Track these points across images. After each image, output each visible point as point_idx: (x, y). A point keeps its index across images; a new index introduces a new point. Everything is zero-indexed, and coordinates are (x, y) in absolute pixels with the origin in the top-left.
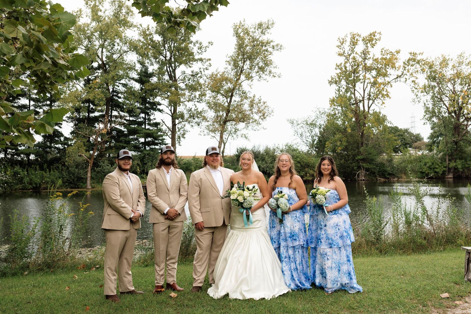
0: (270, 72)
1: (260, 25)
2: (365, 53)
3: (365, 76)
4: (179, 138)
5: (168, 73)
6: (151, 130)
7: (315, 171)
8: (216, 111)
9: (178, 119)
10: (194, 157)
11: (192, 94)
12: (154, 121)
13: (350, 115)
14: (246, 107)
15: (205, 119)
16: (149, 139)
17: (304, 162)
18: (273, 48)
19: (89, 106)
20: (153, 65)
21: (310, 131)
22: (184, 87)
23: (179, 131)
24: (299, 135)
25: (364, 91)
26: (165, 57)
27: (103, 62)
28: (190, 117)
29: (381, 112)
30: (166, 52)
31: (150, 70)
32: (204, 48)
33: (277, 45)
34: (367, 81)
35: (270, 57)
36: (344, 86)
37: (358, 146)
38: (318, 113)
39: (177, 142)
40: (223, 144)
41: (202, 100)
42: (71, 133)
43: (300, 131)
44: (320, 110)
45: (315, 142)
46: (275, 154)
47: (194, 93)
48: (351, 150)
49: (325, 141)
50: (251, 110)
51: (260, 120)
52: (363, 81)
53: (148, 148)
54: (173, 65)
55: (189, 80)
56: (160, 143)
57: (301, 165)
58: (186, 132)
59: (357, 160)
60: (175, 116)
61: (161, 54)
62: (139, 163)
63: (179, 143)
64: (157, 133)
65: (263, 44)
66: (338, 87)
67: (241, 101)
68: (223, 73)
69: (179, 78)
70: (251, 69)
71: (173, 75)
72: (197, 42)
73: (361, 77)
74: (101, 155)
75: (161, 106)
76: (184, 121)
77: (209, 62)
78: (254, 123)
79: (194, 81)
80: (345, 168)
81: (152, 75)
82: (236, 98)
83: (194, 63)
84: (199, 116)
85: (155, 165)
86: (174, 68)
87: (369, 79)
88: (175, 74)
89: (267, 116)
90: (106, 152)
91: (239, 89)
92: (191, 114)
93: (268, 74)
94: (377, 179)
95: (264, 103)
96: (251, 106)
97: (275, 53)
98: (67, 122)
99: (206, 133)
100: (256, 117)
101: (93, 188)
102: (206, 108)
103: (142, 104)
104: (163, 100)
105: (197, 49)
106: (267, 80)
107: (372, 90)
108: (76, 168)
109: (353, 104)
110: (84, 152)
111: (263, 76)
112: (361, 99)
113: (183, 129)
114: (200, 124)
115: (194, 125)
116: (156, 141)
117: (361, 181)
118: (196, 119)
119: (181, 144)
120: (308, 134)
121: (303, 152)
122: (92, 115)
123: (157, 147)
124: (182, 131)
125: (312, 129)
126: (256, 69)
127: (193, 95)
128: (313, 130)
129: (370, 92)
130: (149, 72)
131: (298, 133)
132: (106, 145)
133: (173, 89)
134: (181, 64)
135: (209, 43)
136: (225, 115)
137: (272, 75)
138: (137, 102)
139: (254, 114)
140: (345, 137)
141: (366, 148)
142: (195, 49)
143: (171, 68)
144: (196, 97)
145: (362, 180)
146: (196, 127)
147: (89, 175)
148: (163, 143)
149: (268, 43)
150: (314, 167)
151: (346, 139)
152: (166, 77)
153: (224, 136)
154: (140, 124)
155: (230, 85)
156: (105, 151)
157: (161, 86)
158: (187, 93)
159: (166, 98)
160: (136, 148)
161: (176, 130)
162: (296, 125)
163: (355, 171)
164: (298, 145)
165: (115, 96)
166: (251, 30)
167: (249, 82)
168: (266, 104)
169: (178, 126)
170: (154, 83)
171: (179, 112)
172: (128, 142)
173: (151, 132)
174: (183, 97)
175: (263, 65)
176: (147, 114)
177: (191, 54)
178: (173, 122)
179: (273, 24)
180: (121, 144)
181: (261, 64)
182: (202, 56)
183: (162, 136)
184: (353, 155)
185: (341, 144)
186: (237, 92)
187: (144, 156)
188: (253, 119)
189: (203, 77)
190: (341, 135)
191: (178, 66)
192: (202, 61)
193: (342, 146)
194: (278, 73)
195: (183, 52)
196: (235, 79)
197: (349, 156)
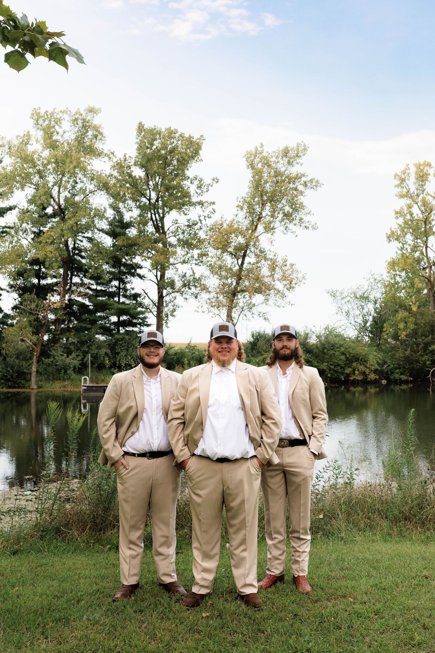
0: (301, 219)
1: (286, 153)
4: (167, 317)
5: (153, 222)
6: (127, 304)
7: (367, 368)
8: (221, 277)
9: (166, 289)
10: (189, 344)
11: (188, 253)
12: (133, 292)
13: (420, 284)
14: (265, 271)
15: (205, 288)
16: (124, 318)
17: (351, 353)
18: (306, 186)
19: (40, 269)
20: (132, 211)
21: (360, 307)
22: (175, 243)
23: (167, 306)
24: (344, 314)
26: (149, 200)
27: (59, 206)
28: (184, 285)
30: (150, 192)
31: (127, 217)
32: (205, 187)
33: (311, 181)
35: (301, 199)
36: (410, 242)
38: (372, 280)
39: (164, 322)
41: (202, 262)
42: (13, 309)
43: (345, 308)
44: (376, 276)
45: (368, 324)
46: (308, 340)
47: (191, 251)
48: (422, 336)
49: (384, 322)
50: (272, 276)
51: (286, 291)
53: (122, 330)
54: (161, 211)
55: (183, 233)
56: (140, 324)
57: (346, 358)
58: (177, 308)
59: (431, 352)
60: (162, 284)
61: (144, 195)
62: (109, 351)
63: (166, 323)
64: (136, 309)
65: (292, 180)
66: (401, 245)
67: (257, 262)
68: (232, 222)
69: (168, 229)
70: (272, 216)
71: (160, 225)
72: (196, 178)
74: (54, 340)
75: (143, 269)
76: (176, 292)
77: (213, 206)
78: (278, 295)
79: (190, 234)
80: (412, 364)
81: (128, 225)
82: (250, 259)
83: (191, 208)
84: (196, 284)
85: (131, 356)
86: (161, 215)
88: (163, 224)
89: (296, 284)
90: (61, 336)
91: (254, 245)
92: (186, 282)
93: (297, 223)
95: (292, 265)
96: (273, 268)
97: (308, 192)
98: (8, 292)
99: (206, 309)
100: (279, 285)
101: (39, 387)
102: (207, 273)
103: (114, 266)
104: (144, 261)
105: (196, 188)
106: (296, 234)
108: (17, 358)
109: (424, 269)
110: (29, 335)
111: (291, 226)
113: (172, 304)
114: (198, 296)
115: (188, 297)
116: (135, 321)
118: (193, 290)
119: (169, 325)
120: (358, 312)
121: (349, 338)
122: (43, 282)
123: (136, 329)
124: (170, 307)
125: (363, 304)
126: (281, 216)
127: (189, 255)
128: (365, 307)
130: (125, 221)
131: (343, 311)
132: (63, 326)
133: (161, 245)
134: (171, 209)
135: (213, 180)
136: (234, 284)
137: (303, 225)
138: (107, 263)
139: (277, 282)
140: (412, 316)
142: (192, 189)
143: (157, 215)
144: (193, 257)
146: (192, 300)
147: (34, 368)
148: (143, 323)
149: (298, 177)
150: (365, 361)
151: (414, 320)
152: (150, 228)
153: (233, 315)
154: (111, 295)
155: (241, 240)
156: (61, 334)
157: (141, 240)
158: (180, 251)
159: (149, 258)
160: (106, 331)
161: (163, 304)
162: (340, 298)
163: (428, 367)
164: (343, 328)
165: (77, 254)
166: (273, 159)
167: (269, 235)
168: (294, 267)
169: (167, 299)
170: (132, 236)
171: (167, 279)
172: (94, 322)
173: (127, 307)
174: (174, 257)
175: (291, 211)
176: (122, 281)
177: (186, 195)
178: (159, 292)
179: (305, 149)
180: (83, 325)
181: (287, 209)
182: (203, 198)
183: (143, 313)
184: (424, 343)
185: (406, 327)
186: (252, 250)
187: (116, 342)
188: (275, 289)
189: (204, 229)
190: (406, 314)
191: (168, 212)
192: (203, 205)
193: (408, 330)
194: (313, 223)
195: (175, 192)
196: (250, 232)
197: (418, 345)
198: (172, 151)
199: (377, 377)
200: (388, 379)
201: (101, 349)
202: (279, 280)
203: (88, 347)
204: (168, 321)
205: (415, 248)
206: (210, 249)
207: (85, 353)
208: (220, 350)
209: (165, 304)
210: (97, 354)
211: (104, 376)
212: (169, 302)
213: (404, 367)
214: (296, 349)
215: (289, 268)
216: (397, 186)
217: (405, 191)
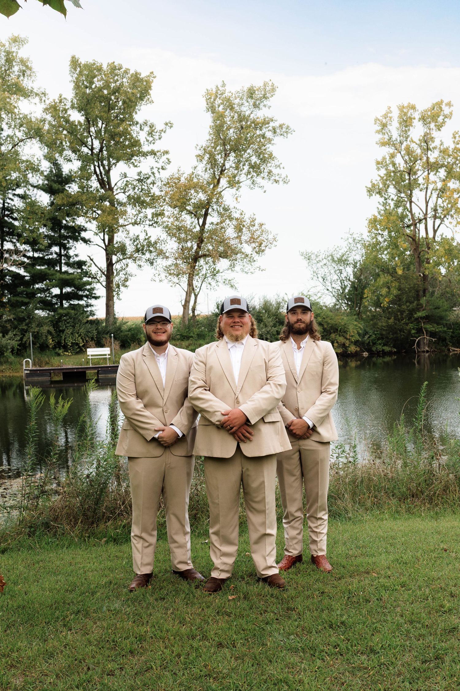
0: (270, 172)
1: (251, 93)
2: (426, 140)
3: (427, 179)
4: (118, 286)
5: (97, 176)
6: (71, 274)
7: (347, 339)
8: (180, 240)
9: (116, 255)
11: (140, 212)
12: (77, 259)
13: (403, 244)
14: (230, 232)
15: (161, 253)
16: (68, 289)
17: (329, 324)
18: (275, 132)
20: (71, 162)
21: (338, 271)
22: (125, 200)
23: (118, 274)
24: (321, 280)
25: (427, 203)
26: (92, 149)
28: (137, 250)
29: (456, 237)
30: (92, 140)
31: (66, 170)
32: (158, 134)
33: (281, 126)
34: (431, 187)
35: (270, 148)
36: (393, 196)
37: (418, 295)
38: (351, 241)
39: (114, 293)
40: (193, 295)
41: (156, 222)
43: (321, 272)
44: (355, 236)
45: (347, 291)
46: (281, 310)
47: (144, 210)
48: (407, 302)
49: (365, 287)
50: (239, 237)
51: (254, 255)
52: (425, 186)
53: (66, 304)
54: (105, 162)
55: (134, 189)
56: (87, 296)
57: (324, 329)
58: (130, 277)
59: (417, 319)
60: (110, 250)
61: (85, 144)
62: (52, 329)
63: (118, 294)
64: (81, 279)
65: (258, 125)
66: (383, 199)
67: (221, 223)
68: (191, 175)
69: (116, 184)
70: (237, 168)
72: (145, 123)
73: (421, 181)
75: (87, 232)
76: (128, 258)
77: (166, 156)
78: (245, 260)
79: (142, 189)
80: (396, 333)
81: (69, 180)
82: (213, 219)
83: (142, 159)
84: (151, 249)
85: (78, 333)
86: (107, 168)
87: (435, 182)
88: (109, 178)
89: (266, 246)
91: (217, 202)
92: (139, 246)
93: (266, 176)
94: (449, 350)
95: (261, 225)
96: (239, 229)
97: (277, 140)
99: (163, 278)
100: (247, 249)
102: (164, 236)
103: (53, 229)
104: (88, 223)
105: (146, 135)
106: (265, 189)
107: (440, 201)
109: (408, 226)
111: (259, 180)
112: (421, 216)
113: (124, 272)
114: (155, 263)
115: (142, 264)
116: (81, 293)
117: (423, 354)
118: (148, 256)
119: (121, 296)
120: (336, 277)
121: (326, 307)
123: (82, 302)
125: (341, 268)
126: (246, 168)
127: (142, 215)
128: (343, 271)
129: (436, 206)
130: (64, 175)
131: (319, 276)
133: (107, 203)
134: (118, 160)
135: (166, 124)
136: (195, 247)
137: (272, 178)
138: (45, 226)
139: (244, 245)
140: (395, 280)
141: (430, 299)
142: (142, 136)
143: (101, 168)
144: (147, 218)
145: (424, 352)
146: (147, 267)
148: (91, 296)
149: (266, 122)
150: (345, 332)
151: (397, 284)
152: (94, 183)
153: (195, 283)
154: (52, 263)
155: (202, 196)
157: (84, 198)
158: (131, 211)
159: (94, 219)
160: (46, 305)
161: (113, 273)
162: (316, 262)
163: (412, 337)
164: (319, 295)
165: (8, 216)
166: (237, 101)
167: (234, 190)
168: (263, 227)
169: (117, 266)
170: (73, 193)
171: (117, 243)
172: (32, 295)
173: (71, 276)
174: (124, 217)
175: (258, 162)
176: (63, 246)
177: (136, 143)
178: (107, 259)
179: (273, 90)
180: (19, 299)
181: (254, 159)
182: (155, 147)
183: (90, 283)
184: (409, 310)
185: (389, 292)
186: (215, 207)
187: (60, 318)
188: (243, 253)
189: (159, 183)
190: (388, 278)
191: (115, 164)
192: (155, 154)
193: (392, 297)
194: (283, 176)
195: (121, 140)
196: (212, 186)
197: (402, 312)
198: (116, 91)
199: (358, 349)
200: (369, 350)
201: (42, 326)
202: (246, 242)
203: (27, 325)
204: (119, 293)
205: (398, 203)
206: (166, 207)
207: (24, 332)
208: (232, 324)
209: (115, 274)
210: (38, 332)
211: (48, 357)
212: (121, 271)
213: (387, 338)
214: (311, 322)
215: (258, 228)
216: (378, 132)
217: (386, 137)
